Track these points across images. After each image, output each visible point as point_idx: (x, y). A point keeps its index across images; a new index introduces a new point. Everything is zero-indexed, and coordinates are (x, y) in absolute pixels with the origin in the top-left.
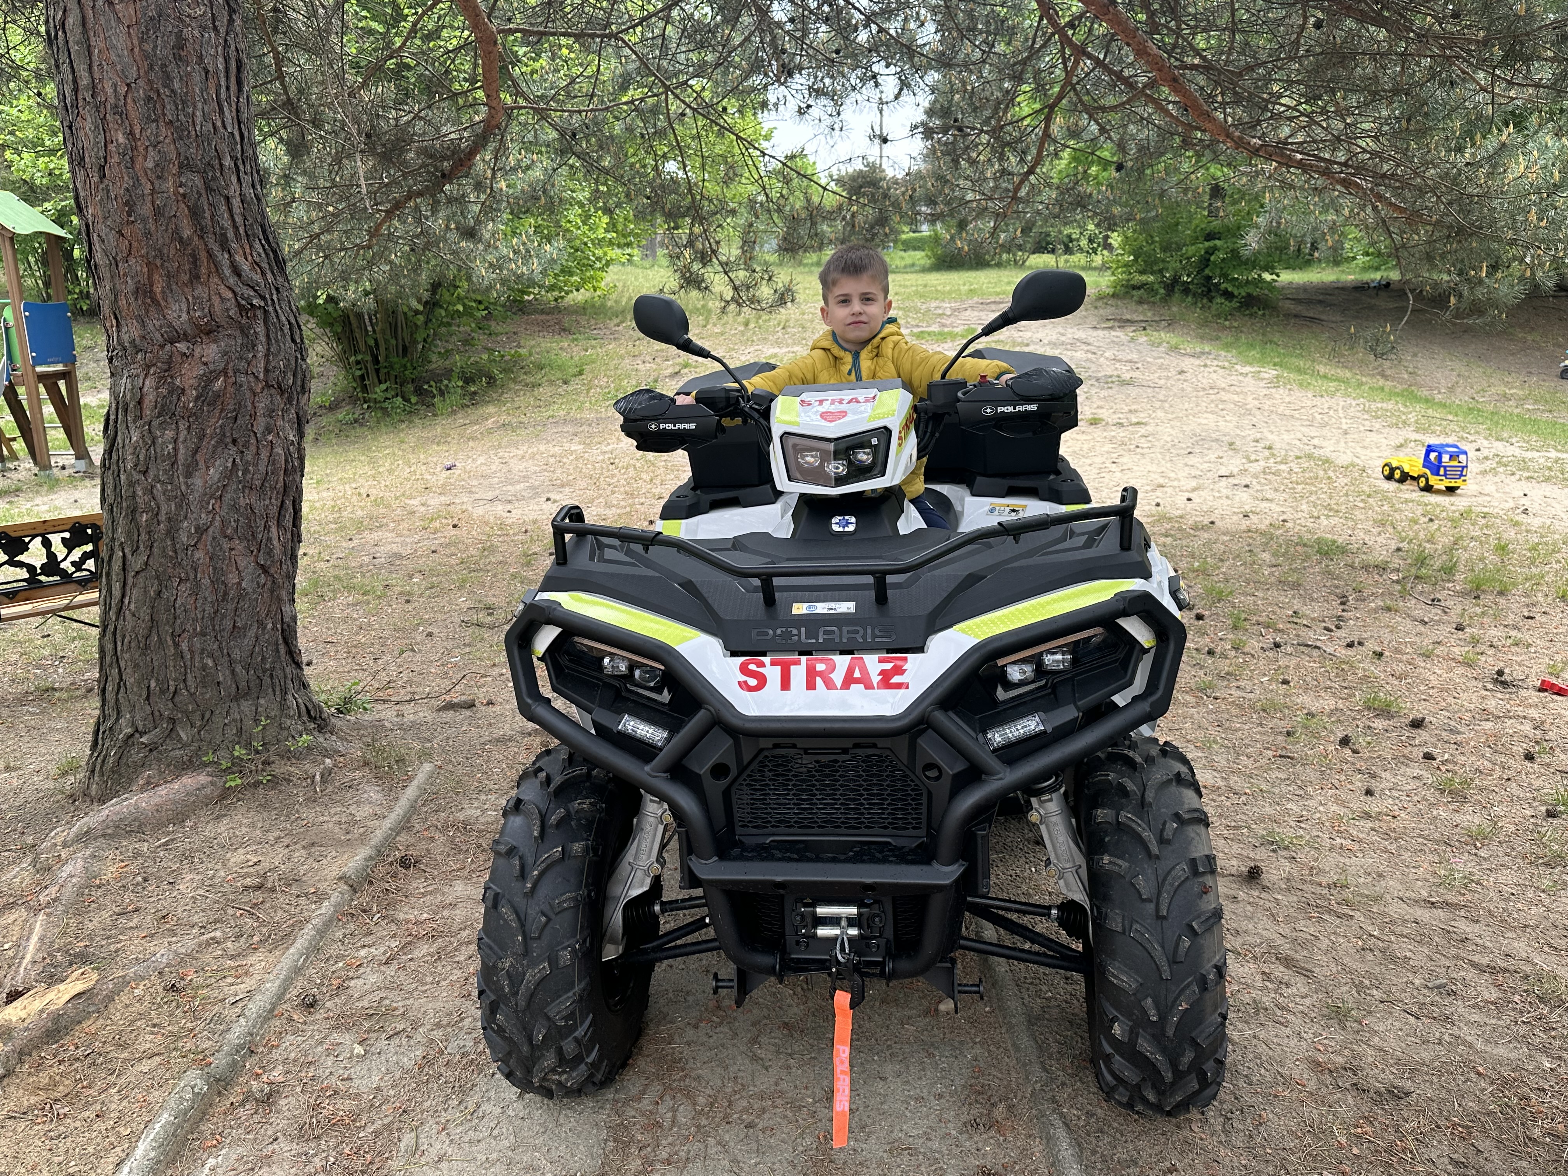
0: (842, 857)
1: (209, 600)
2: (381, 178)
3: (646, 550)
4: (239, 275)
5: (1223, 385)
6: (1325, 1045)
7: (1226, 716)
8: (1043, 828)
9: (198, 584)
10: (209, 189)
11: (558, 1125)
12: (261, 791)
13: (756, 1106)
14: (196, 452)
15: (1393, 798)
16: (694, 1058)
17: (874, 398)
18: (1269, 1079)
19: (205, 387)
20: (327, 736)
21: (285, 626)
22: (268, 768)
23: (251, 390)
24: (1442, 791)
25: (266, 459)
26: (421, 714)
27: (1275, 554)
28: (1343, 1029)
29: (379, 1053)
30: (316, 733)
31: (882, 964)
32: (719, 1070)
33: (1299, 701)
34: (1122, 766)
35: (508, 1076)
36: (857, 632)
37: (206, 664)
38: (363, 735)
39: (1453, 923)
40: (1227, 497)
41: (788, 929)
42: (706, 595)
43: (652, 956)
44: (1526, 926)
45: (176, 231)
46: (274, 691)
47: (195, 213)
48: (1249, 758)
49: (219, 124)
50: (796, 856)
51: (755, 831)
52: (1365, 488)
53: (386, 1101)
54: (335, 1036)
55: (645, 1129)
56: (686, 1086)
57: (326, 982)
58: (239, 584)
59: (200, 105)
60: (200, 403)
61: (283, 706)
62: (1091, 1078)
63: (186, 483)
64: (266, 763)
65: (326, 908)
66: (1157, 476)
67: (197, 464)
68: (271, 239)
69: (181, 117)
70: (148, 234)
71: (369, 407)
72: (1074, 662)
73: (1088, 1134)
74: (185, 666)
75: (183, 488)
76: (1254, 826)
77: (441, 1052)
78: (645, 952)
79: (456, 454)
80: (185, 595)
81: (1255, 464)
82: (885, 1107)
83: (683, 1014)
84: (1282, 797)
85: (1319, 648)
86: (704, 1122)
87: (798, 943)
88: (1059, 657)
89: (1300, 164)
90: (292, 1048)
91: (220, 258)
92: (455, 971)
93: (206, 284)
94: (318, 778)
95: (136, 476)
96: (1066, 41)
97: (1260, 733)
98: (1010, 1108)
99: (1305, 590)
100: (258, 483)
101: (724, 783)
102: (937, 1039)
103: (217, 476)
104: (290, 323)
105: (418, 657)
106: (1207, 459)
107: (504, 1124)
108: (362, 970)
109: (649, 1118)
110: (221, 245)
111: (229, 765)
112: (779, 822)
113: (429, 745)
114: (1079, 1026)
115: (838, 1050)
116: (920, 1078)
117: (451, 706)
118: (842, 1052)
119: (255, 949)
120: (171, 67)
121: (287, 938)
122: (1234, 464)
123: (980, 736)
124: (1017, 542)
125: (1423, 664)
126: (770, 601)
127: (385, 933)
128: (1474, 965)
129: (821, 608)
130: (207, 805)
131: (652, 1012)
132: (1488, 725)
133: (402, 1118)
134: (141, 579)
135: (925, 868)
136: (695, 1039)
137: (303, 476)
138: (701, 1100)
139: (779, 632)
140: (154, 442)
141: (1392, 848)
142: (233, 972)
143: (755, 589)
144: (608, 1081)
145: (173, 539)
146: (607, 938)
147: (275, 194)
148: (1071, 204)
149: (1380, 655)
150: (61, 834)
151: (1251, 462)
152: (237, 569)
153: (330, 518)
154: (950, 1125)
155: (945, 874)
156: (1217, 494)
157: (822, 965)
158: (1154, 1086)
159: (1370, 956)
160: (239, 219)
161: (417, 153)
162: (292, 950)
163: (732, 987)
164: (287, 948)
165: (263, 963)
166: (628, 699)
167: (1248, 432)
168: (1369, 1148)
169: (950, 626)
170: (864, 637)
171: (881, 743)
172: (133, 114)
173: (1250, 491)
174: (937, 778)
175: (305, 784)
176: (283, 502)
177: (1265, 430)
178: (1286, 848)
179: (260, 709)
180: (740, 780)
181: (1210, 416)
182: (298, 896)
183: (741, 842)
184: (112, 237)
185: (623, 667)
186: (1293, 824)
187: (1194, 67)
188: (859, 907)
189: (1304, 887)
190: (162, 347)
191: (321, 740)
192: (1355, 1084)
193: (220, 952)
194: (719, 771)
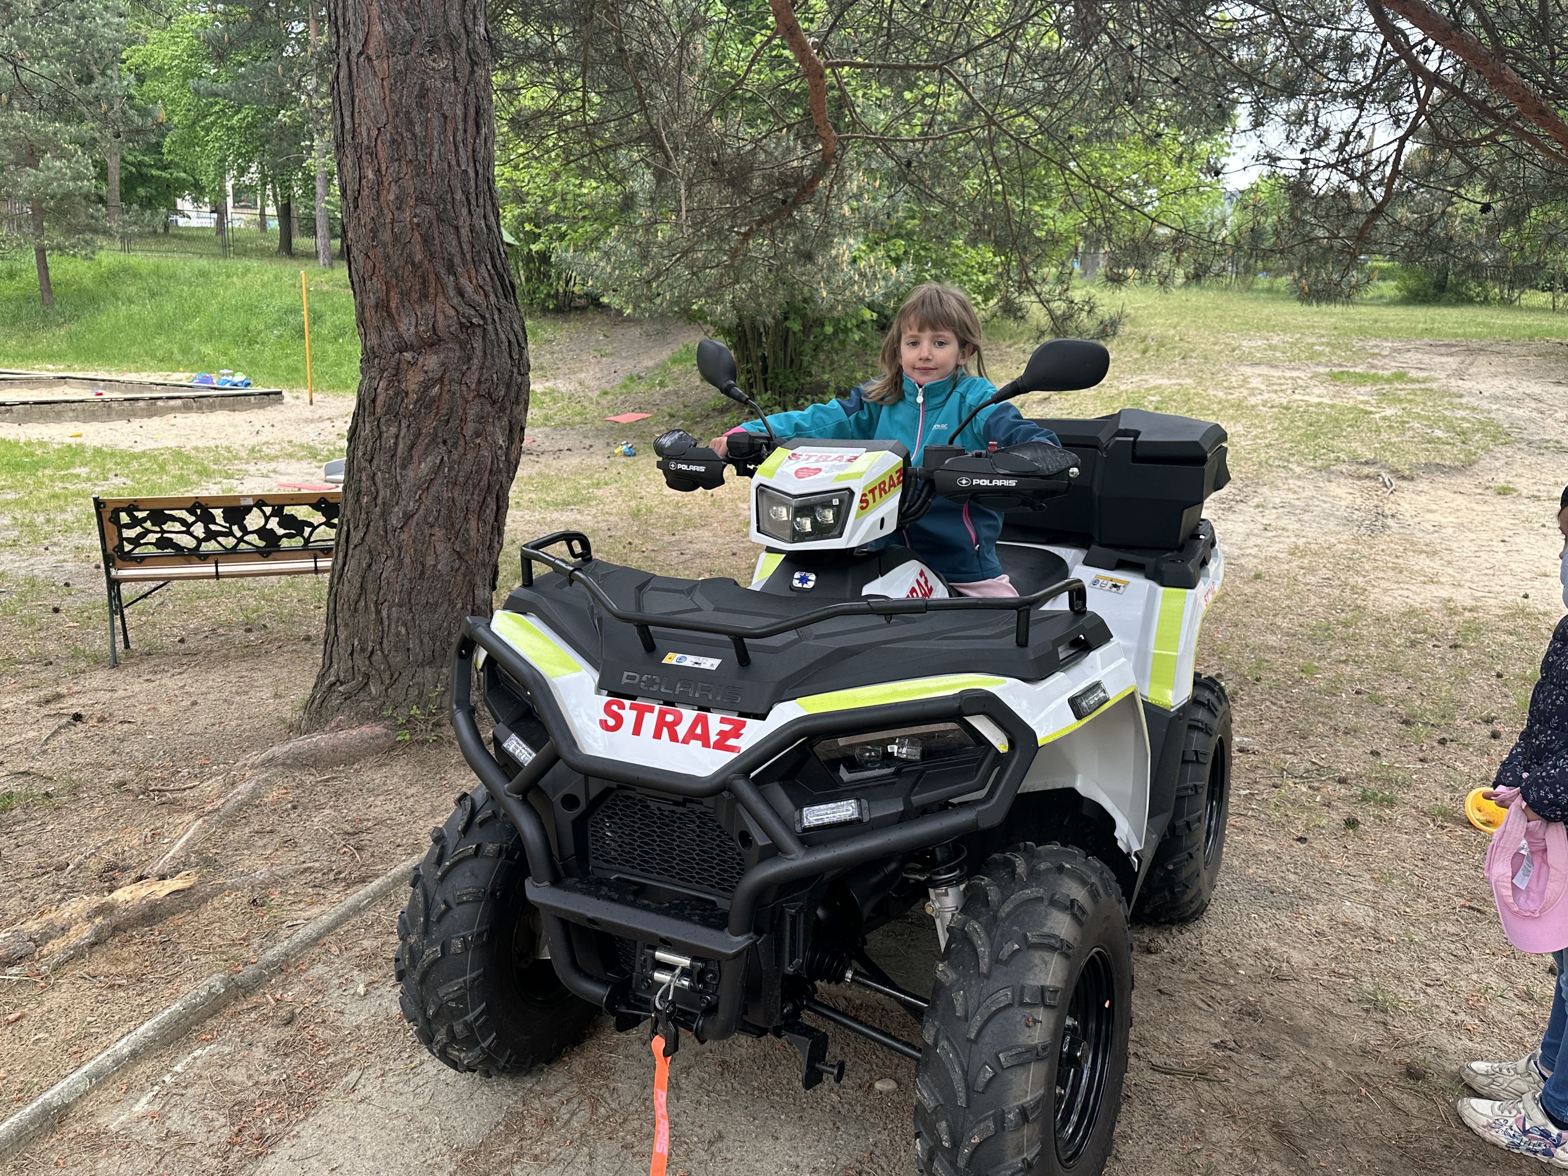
0: (653, 906)
1: (409, 576)
2: (735, 203)
4: (462, 296)
8: (938, 922)
9: (400, 562)
10: (440, 220)
12: (424, 749)
14: (412, 447)
17: (859, 457)
19: (424, 392)
22: (438, 730)
23: (463, 397)
25: (472, 460)
29: (378, 997)
31: (696, 1020)
36: (708, 690)
37: (400, 632)
41: (638, 967)
42: (604, 633)
45: (410, 255)
47: (427, 241)
49: (454, 163)
51: (605, 865)
53: (358, 1039)
55: (538, 1123)
56: (598, 1095)
58: (435, 566)
59: (437, 147)
60: (419, 405)
63: (401, 474)
64: (437, 725)
67: (412, 459)
69: (420, 157)
70: (387, 257)
72: (926, 755)
74: (383, 631)
75: (398, 477)
80: (390, 570)
87: (643, 982)
90: (316, 974)
91: (447, 281)
93: (433, 302)
95: (364, 464)
100: (462, 480)
101: (575, 813)
102: (853, 1115)
103: (427, 470)
109: (547, 1114)
110: (448, 269)
111: (405, 721)
116: (809, 1147)
118: (661, 1096)
120: (415, 115)
123: (795, 811)
126: (650, 646)
129: (689, 661)
130: (376, 753)
134: (357, 552)
135: (716, 933)
139: (644, 678)
140: (380, 436)
142: (308, 899)
143: (636, 634)
145: (385, 521)
150: (255, 757)
152: (435, 553)
160: (467, 247)
161: (763, 180)
162: (362, 892)
164: (360, 890)
165: (335, 898)
169: (794, 698)
172: (381, 155)
176: (485, 499)
180: (595, 814)
183: (592, 873)
184: (361, 258)
186: (1418, 986)
188: (692, 960)
190: (393, 354)
194: (570, 801)
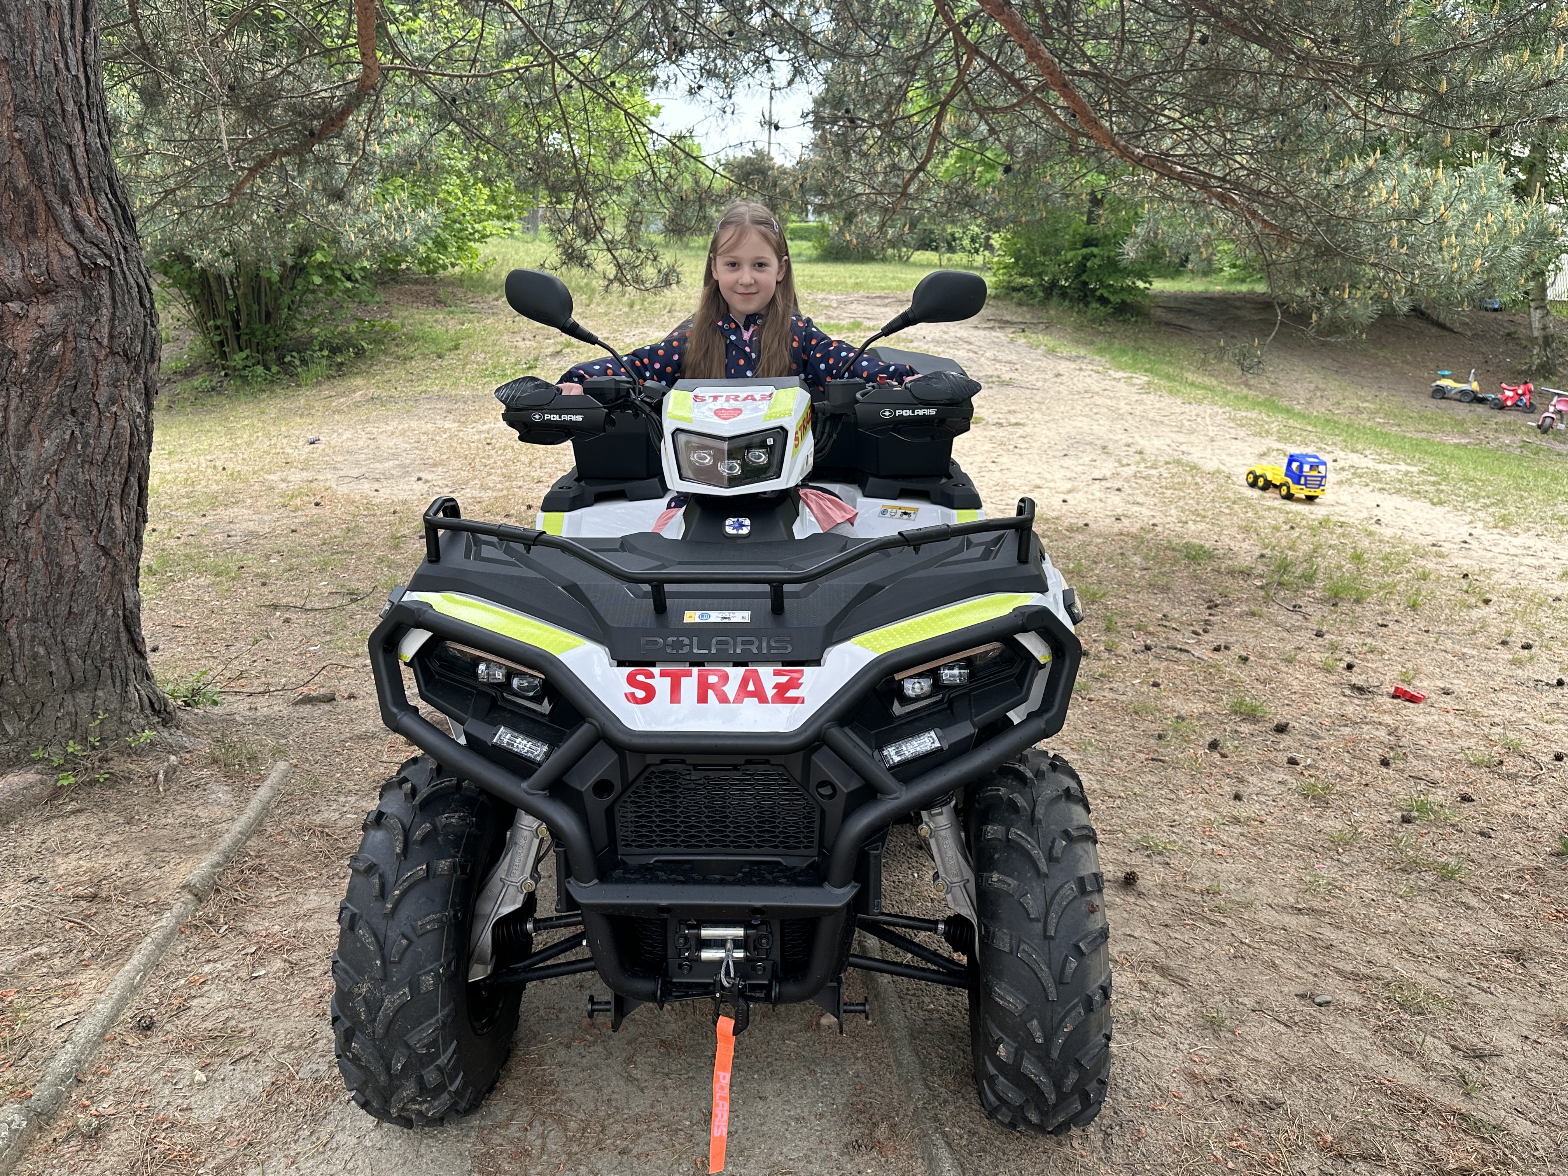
0: (731, 879)
1: (42, 583)
2: (245, 133)
3: (528, 550)
4: (82, 232)
5: (1097, 390)
6: (1200, 1056)
7: (1101, 718)
8: (932, 842)
9: (29, 565)
10: (48, 136)
11: (419, 1156)
12: (97, 789)
13: (630, 1131)
14: (29, 422)
15: (1260, 802)
16: (566, 1080)
17: (771, 395)
18: (1146, 1092)
19: (41, 351)
20: (172, 731)
21: (127, 613)
22: (106, 766)
23: (93, 356)
24: (1306, 797)
25: (109, 432)
26: (276, 708)
27: (1146, 558)
28: (1218, 1039)
29: (223, 1080)
30: (160, 728)
31: (768, 988)
32: (592, 1092)
33: (1169, 704)
34: (1013, 780)
35: (364, 1106)
36: (752, 643)
37: (37, 653)
38: (212, 730)
39: (1318, 930)
40: (1101, 500)
41: (671, 952)
42: (592, 600)
43: (523, 976)
44: (1386, 932)
45: (10, 179)
46: (114, 682)
47: (32, 162)
48: (1122, 760)
49: (61, 65)
50: (682, 878)
51: (639, 850)
52: (1230, 495)
53: (229, 1133)
54: (175, 1062)
55: (513, 1158)
56: (558, 1111)
57: (166, 1002)
58: (76, 566)
59: (40, 44)
60: (34, 368)
61: (124, 698)
62: (973, 1094)
63: (17, 455)
64: (104, 760)
65: (167, 920)
66: (1034, 477)
67: (30, 435)
68: (119, 194)
69: (18, 55)
71: (226, 375)
72: (971, 676)
73: (970, 1154)
74: (13, 655)
75: (14, 461)
76: (1128, 831)
77: (292, 1078)
78: (515, 972)
79: (320, 427)
80: (15, 577)
81: (1126, 468)
82: (765, 1128)
83: (555, 1033)
84: (1154, 801)
85: (1188, 652)
86: (575, 1149)
87: (680, 966)
88: (956, 672)
89: (1181, 177)
90: (124, 1075)
91: (61, 211)
92: (309, 988)
93: (44, 239)
94: (161, 776)
96: (960, 39)
97: (1132, 735)
98: (893, 1127)
99: (1174, 594)
100: (99, 458)
101: (607, 800)
102: (818, 1055)
103: (53, 449)
104: (138, 286)
105: (274, 645)
106: (1081, 461)
107: (360, 1156)
108: (206, 988)
109: (516, 1146)
110: (62, 198)
111: (62, 762)
112: (665, 841)
113: (283, 741)
114: (962, 1039)
115: (718, 1076)
116: (801, 1097)
117: (308, 700)
118: (723, 1078)
119: (86, 966)
121: (124, 952)
122: (1107, 468)
123: (876, 753)
124: (917, 553)
125: (1286, 669)
126: (660, 608)
127: (232, 946)
128: (1338, 971)
129: (715, 617)
130: (35, 806)
131: (522, 1030)
132: (1347, 731)
133: (247, 1152)
135: (817, 890)
136: (567, 1059)
137: (150, 451)
138: (572, 1125)
139: (668, 641)
141: (1260, 853)
142: (60, 992)
143: (645, 595)
144: (474, 1107)
145: (2, 516)
146: (475, 957)
147: (128, 144)
148: (959, 203)
149: (1245, 659)
151: (1123, 466)
152: (74, 550)
153: (183, 491)
154: (831, 1146)
155: (837, 896)
156: (1091, 497)
157: (707, 990)
158: (1037, 1107)
159: (1241, 964)
160: (82, 171)
161: (285, 110)
162: (127, 968)
163: (609, 1010)
164: (123, 965)
165: (95, 982)
166: (505, 709)
167: (1120, 436)
168: (1243, 1162)
169: (848, 638)
170: (759, 648)
171: (773, 759)
173: (1122, 494)
174: (831, 796)
175: (146, 783)
176: (127, 479)
177: (1136, 435)
178: (1160, 853)
179: (97, 702)
180: (624, 798)
181: (1084, 419)
182: (136, 907)
183: (624, 863)
185: (499, 675)
186: (1166, 828)
187: (1084, 74)
188: (746, 928)
189: (1178, 894)
191: (166, 735)
192: (1229, 1096)
193: (45, 970)
194: (602, 787)
